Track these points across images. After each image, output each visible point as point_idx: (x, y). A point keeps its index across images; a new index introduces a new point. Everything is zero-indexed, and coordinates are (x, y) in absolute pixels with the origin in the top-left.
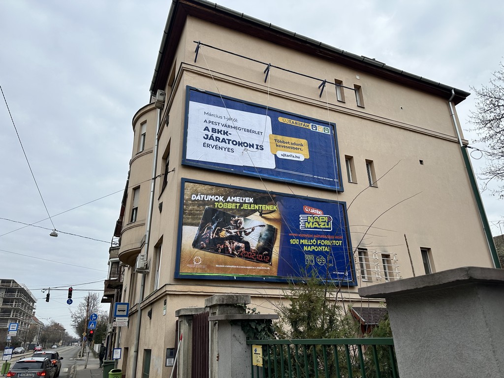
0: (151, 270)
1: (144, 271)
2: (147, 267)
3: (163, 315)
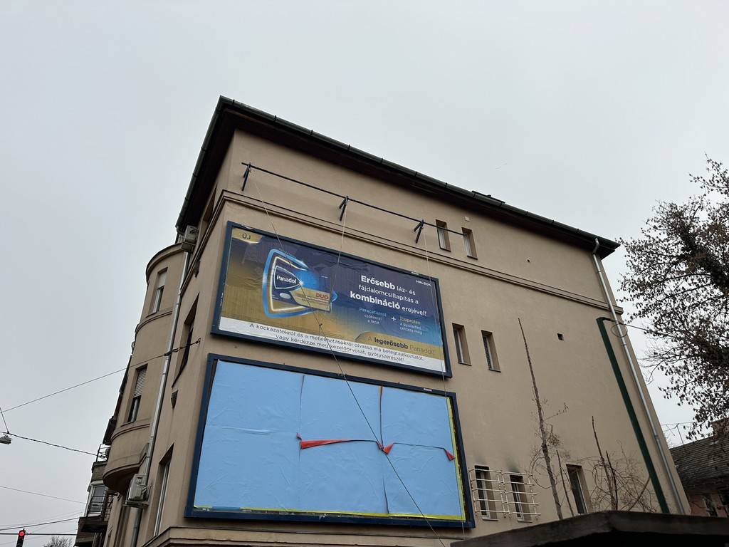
0: (151, 502)
1: (141, 504)
2: (146, 497)
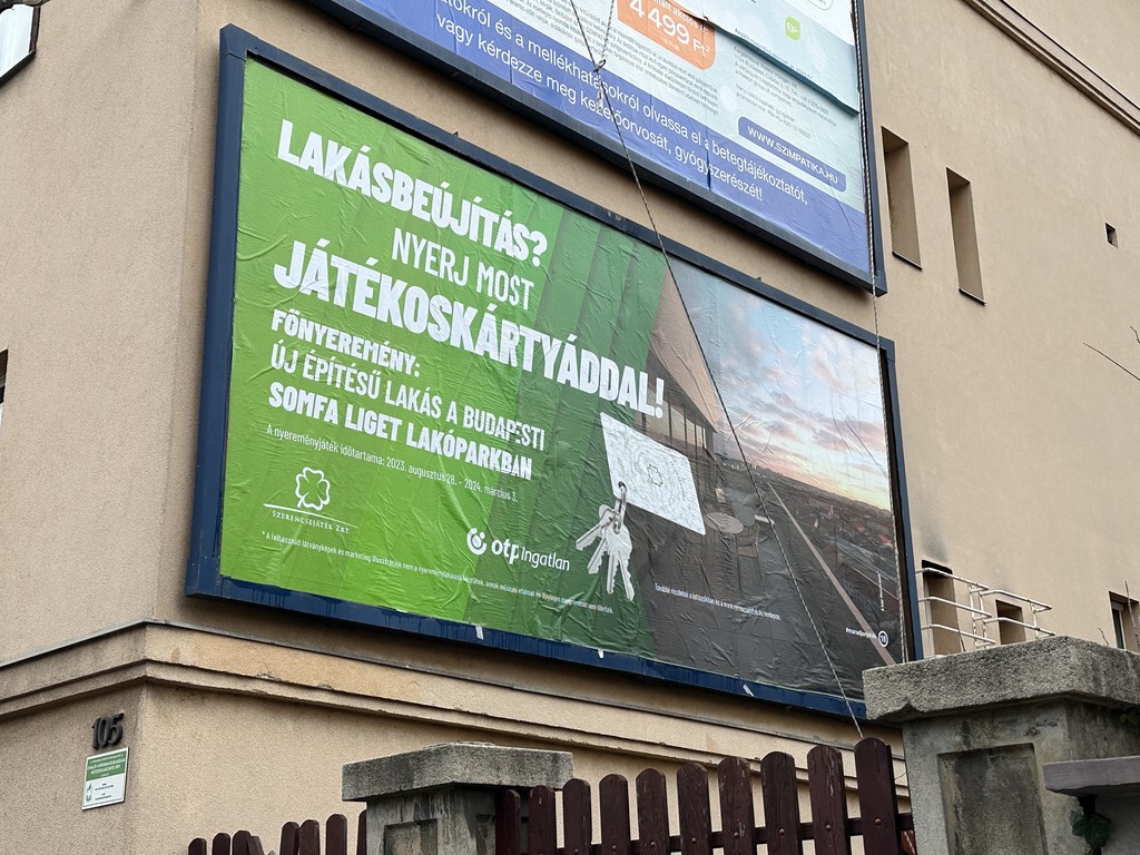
3: (87, 805)
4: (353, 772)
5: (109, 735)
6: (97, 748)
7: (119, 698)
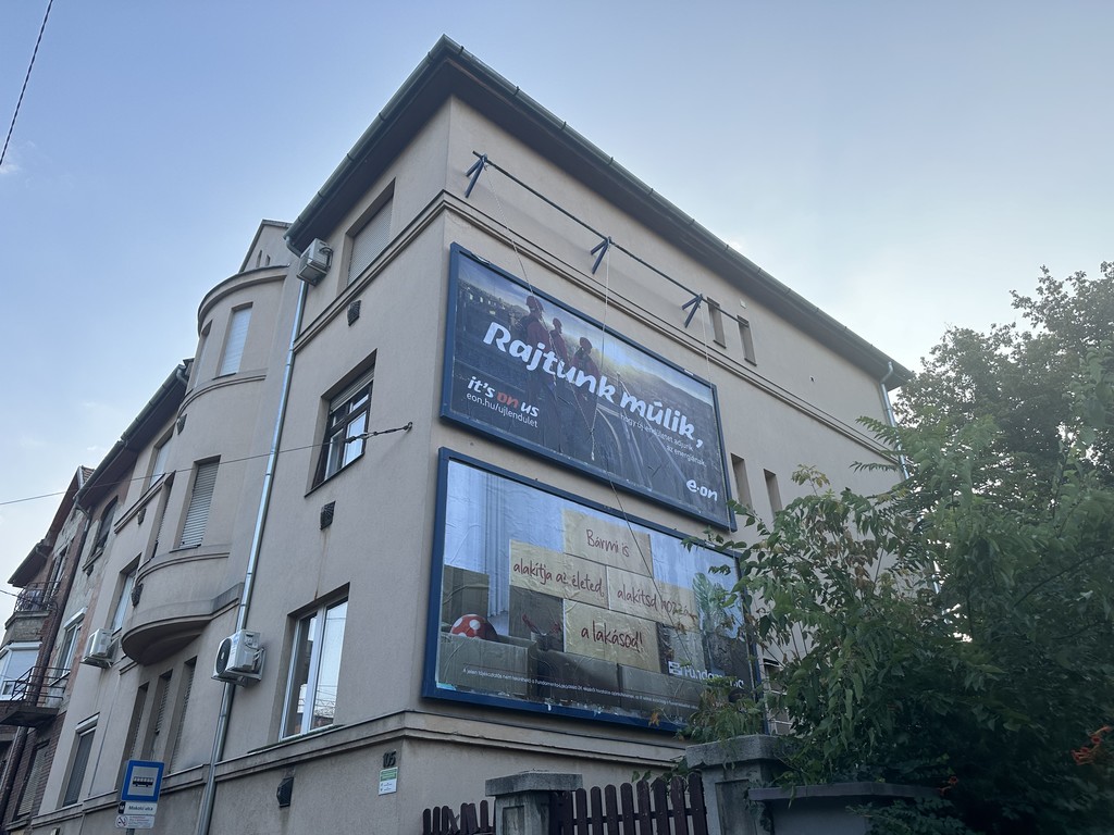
0: (272, 676)
3: (380, 793)
4: (490, 783)
5: (390, 761)
6: (385, 766)
7: (394, 743)
